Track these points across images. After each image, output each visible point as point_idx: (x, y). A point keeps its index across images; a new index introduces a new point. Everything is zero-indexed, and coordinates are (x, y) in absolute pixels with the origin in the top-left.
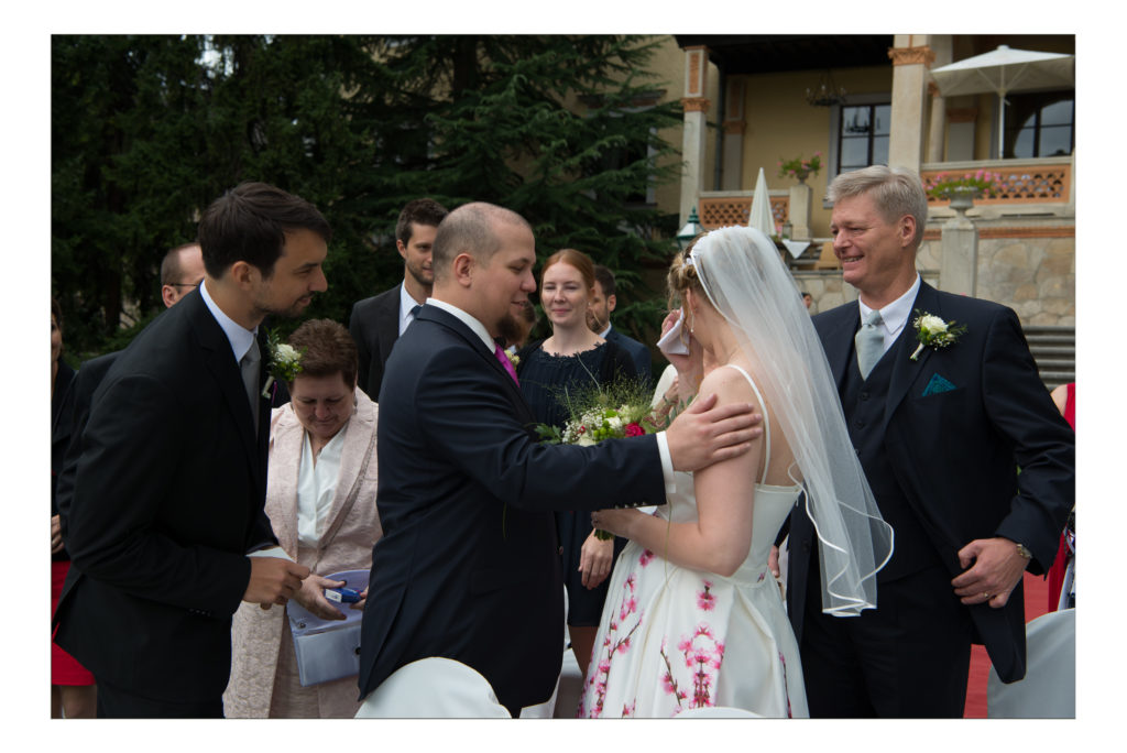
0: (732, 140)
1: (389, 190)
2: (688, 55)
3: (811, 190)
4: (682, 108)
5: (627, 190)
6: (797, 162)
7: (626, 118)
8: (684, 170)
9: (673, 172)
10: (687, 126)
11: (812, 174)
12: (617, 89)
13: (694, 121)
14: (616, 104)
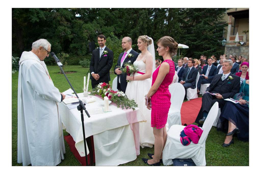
0: (236, 28)
1: (186, 37)
2: (229, 17)
3: (247, 35)
4: (228, 24)
5: (219, 36)
6: (245, 31)
7: (220, 26)
8: (228, 33)
9: (226, 33)
10: (229, 27)
11: (247, 33)
12: (218, 22)
13: (230, 26)
14: (218, 24)
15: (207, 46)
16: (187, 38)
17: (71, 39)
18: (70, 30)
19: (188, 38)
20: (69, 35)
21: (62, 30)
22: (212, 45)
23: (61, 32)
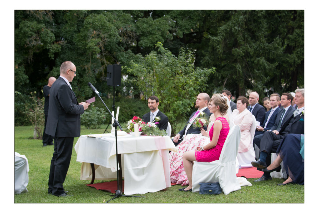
17: (53, 56)
18: (52, 32)
20: (50, 44)
21: (31, 31)
23: (29, 37)
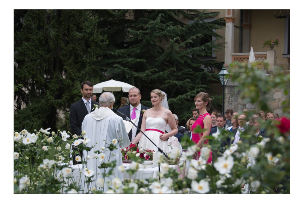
0: (246, 32)
4: (225, 21)
6: (270, 41)
8: (226, 45)
10: (227, 28)
13: (229, 26)
15: (176, 82)
16: (117, 61)
19: (120, 60)
22: (188, 80)
